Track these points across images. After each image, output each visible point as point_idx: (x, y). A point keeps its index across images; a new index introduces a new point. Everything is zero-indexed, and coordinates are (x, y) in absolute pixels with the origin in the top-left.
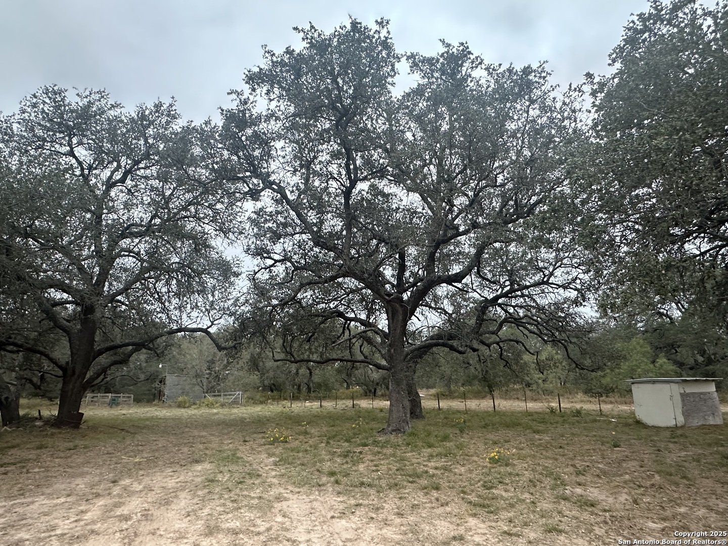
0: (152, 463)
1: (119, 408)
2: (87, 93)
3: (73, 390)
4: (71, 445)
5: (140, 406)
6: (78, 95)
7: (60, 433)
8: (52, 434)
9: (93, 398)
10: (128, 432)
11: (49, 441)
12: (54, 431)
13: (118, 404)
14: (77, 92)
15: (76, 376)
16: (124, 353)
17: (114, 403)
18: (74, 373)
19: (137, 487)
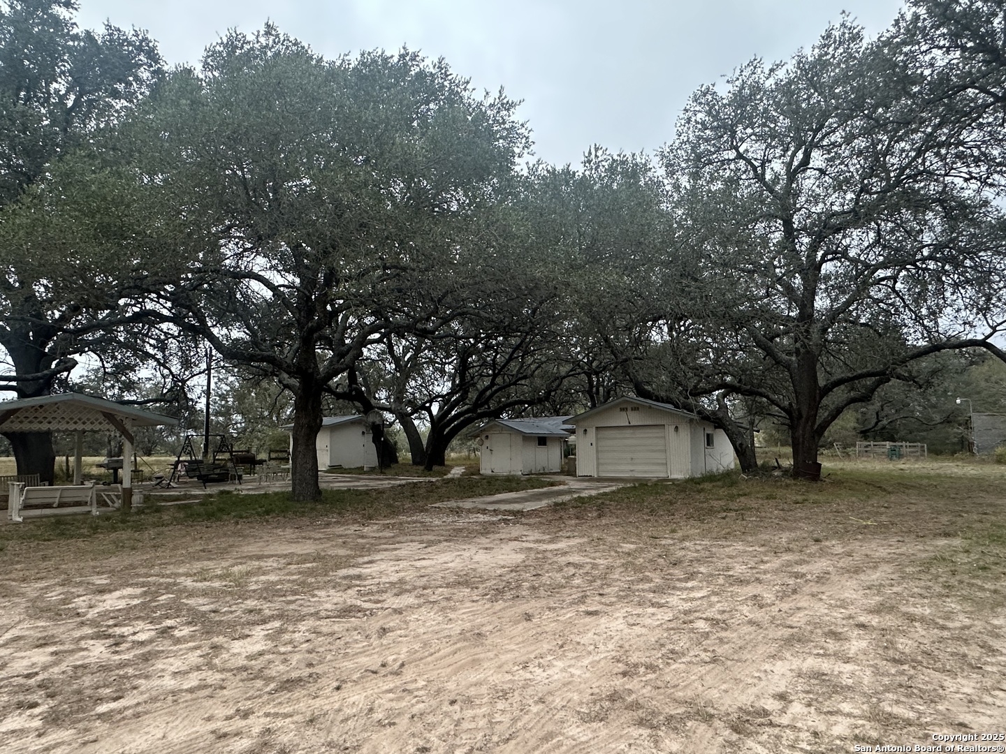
0: (883, 529)
1: (903, 461)
2: (738, 72)
3: (803, 435)
4: (800, 498)
5: (936, 460)
6: (728, 82)
7: (795, 484)
8: (787, 486)
9: (867, 447)
10: (885, 490)
11: (780, 493)
12: (788, 482)
13: (900, 456)
14: (726, 78)
15: (803, 420)
16: (864, 386)
17: (894, 454)
18: (800, 416)
19: (839, 549)
